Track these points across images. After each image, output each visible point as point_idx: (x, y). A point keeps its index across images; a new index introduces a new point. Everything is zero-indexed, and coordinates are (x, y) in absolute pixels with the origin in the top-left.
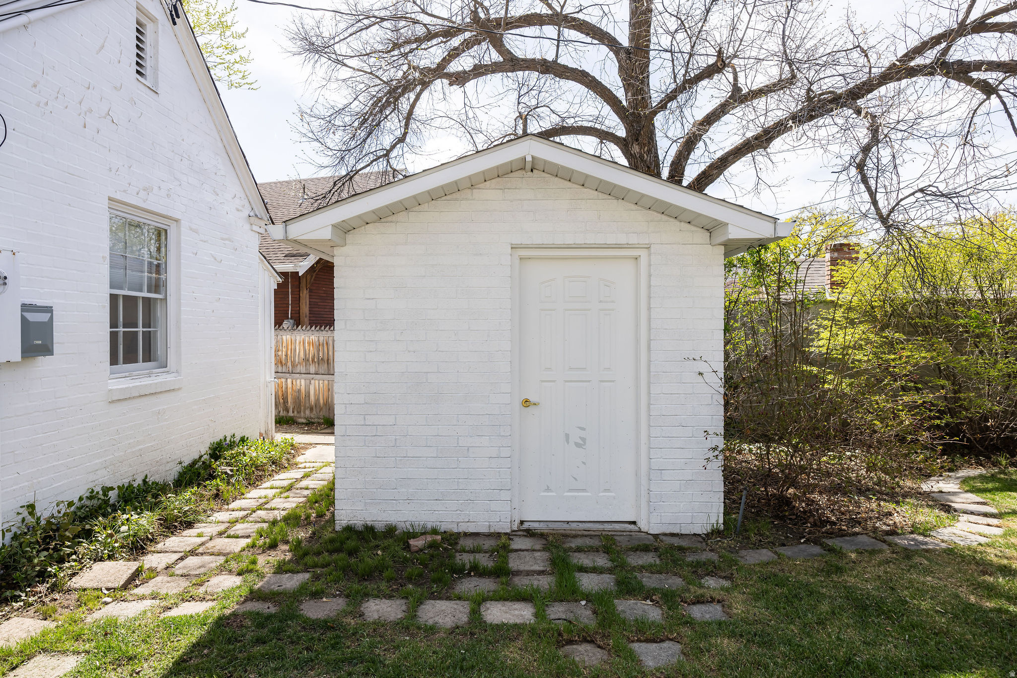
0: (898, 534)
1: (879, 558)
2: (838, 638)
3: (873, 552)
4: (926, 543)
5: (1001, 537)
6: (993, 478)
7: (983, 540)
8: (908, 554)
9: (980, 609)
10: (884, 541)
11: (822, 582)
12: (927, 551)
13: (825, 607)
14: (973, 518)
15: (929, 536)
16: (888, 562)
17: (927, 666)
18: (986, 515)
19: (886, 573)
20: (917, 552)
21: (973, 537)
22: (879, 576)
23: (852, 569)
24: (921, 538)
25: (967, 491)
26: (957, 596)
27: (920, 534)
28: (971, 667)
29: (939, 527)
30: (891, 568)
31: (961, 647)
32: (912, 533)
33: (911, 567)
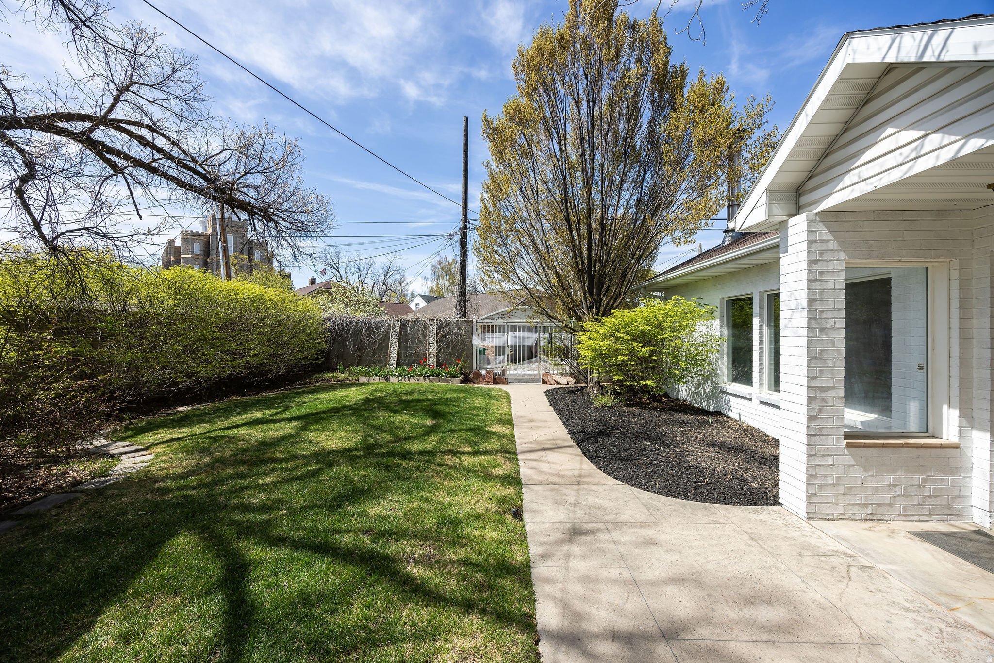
0: (82, 483)
1: (78, 503)
2: (76, 569)
3: (71, 502)
4: (109, 481)
5: (155, 459)
6: (127, 429)
7: (145, 465)
8: (100, 492)
9: (164, 502)
10: (76, 491)
11: (33, 542)
12: (114, 484)
13: (49, 556)
14: (130, 455)
15: (108, 475)
16: (86, 503)
17: (153, 545)
18: (137, 451)
19: (90, 510)
20: (106, 488)
21: (139, 465)
22: (84, 515)
23: (58, 520)
24: (103, 479)
25: (115, 442)
26: (147, 501)
27: (100, 477)
28: (176, 531)
29: (111, 468)
30: (91, 506)
31: (166, 525)
32: (93, 478)
33: (107, 498)
